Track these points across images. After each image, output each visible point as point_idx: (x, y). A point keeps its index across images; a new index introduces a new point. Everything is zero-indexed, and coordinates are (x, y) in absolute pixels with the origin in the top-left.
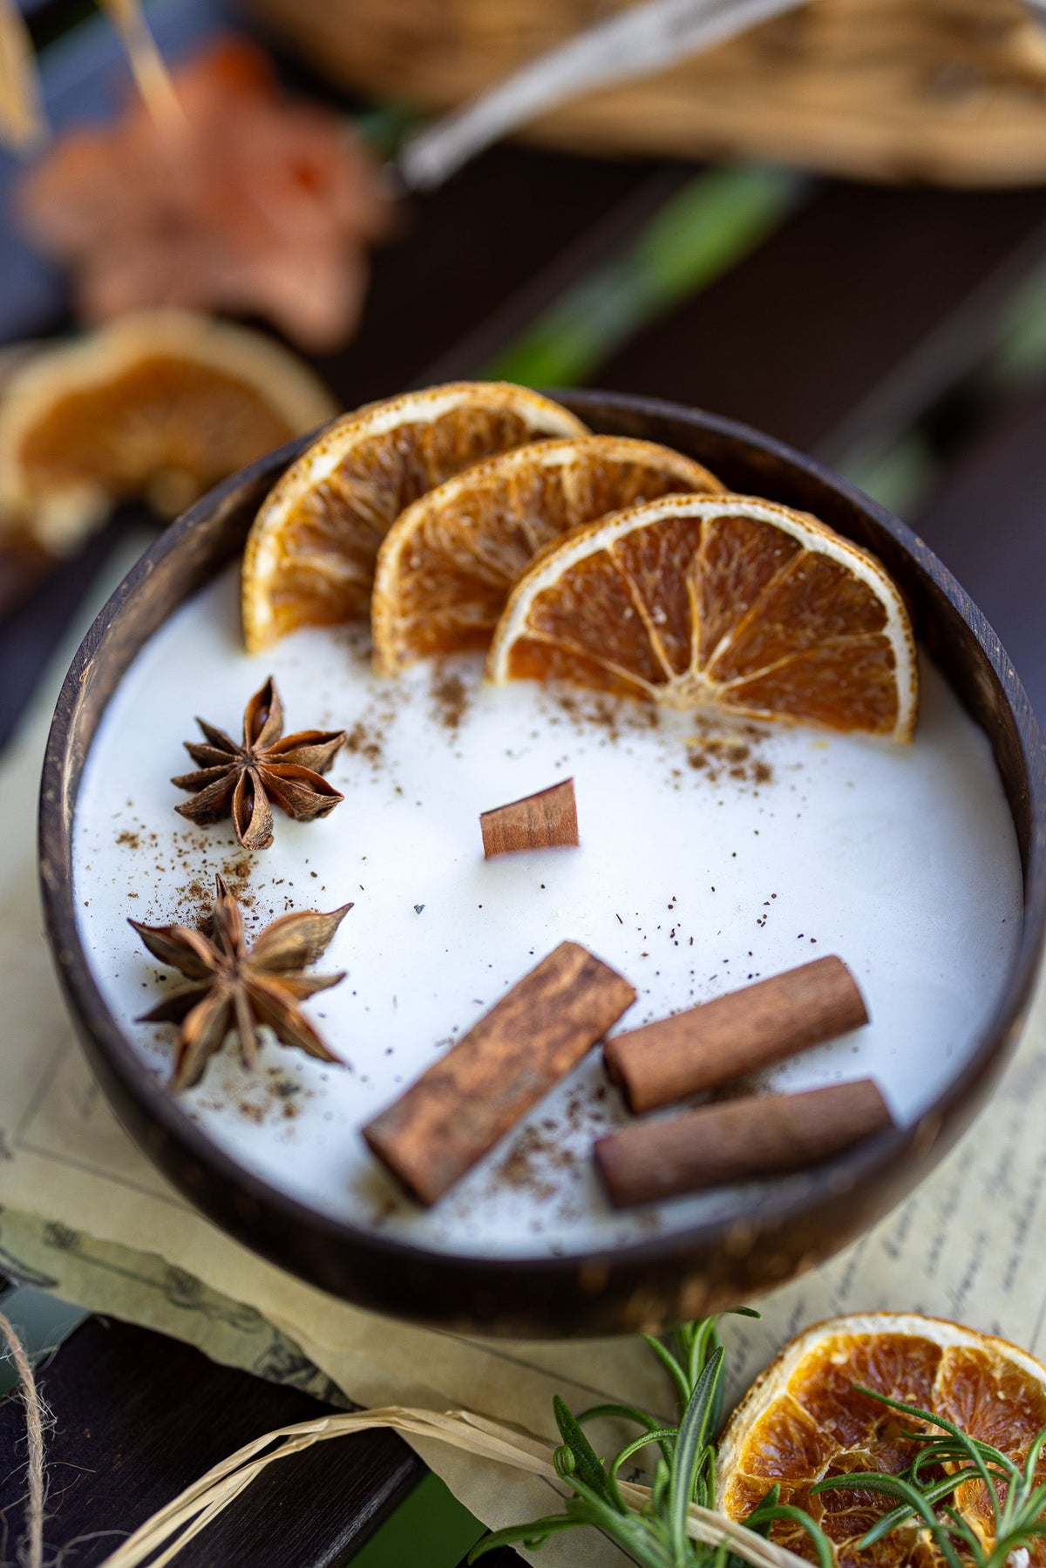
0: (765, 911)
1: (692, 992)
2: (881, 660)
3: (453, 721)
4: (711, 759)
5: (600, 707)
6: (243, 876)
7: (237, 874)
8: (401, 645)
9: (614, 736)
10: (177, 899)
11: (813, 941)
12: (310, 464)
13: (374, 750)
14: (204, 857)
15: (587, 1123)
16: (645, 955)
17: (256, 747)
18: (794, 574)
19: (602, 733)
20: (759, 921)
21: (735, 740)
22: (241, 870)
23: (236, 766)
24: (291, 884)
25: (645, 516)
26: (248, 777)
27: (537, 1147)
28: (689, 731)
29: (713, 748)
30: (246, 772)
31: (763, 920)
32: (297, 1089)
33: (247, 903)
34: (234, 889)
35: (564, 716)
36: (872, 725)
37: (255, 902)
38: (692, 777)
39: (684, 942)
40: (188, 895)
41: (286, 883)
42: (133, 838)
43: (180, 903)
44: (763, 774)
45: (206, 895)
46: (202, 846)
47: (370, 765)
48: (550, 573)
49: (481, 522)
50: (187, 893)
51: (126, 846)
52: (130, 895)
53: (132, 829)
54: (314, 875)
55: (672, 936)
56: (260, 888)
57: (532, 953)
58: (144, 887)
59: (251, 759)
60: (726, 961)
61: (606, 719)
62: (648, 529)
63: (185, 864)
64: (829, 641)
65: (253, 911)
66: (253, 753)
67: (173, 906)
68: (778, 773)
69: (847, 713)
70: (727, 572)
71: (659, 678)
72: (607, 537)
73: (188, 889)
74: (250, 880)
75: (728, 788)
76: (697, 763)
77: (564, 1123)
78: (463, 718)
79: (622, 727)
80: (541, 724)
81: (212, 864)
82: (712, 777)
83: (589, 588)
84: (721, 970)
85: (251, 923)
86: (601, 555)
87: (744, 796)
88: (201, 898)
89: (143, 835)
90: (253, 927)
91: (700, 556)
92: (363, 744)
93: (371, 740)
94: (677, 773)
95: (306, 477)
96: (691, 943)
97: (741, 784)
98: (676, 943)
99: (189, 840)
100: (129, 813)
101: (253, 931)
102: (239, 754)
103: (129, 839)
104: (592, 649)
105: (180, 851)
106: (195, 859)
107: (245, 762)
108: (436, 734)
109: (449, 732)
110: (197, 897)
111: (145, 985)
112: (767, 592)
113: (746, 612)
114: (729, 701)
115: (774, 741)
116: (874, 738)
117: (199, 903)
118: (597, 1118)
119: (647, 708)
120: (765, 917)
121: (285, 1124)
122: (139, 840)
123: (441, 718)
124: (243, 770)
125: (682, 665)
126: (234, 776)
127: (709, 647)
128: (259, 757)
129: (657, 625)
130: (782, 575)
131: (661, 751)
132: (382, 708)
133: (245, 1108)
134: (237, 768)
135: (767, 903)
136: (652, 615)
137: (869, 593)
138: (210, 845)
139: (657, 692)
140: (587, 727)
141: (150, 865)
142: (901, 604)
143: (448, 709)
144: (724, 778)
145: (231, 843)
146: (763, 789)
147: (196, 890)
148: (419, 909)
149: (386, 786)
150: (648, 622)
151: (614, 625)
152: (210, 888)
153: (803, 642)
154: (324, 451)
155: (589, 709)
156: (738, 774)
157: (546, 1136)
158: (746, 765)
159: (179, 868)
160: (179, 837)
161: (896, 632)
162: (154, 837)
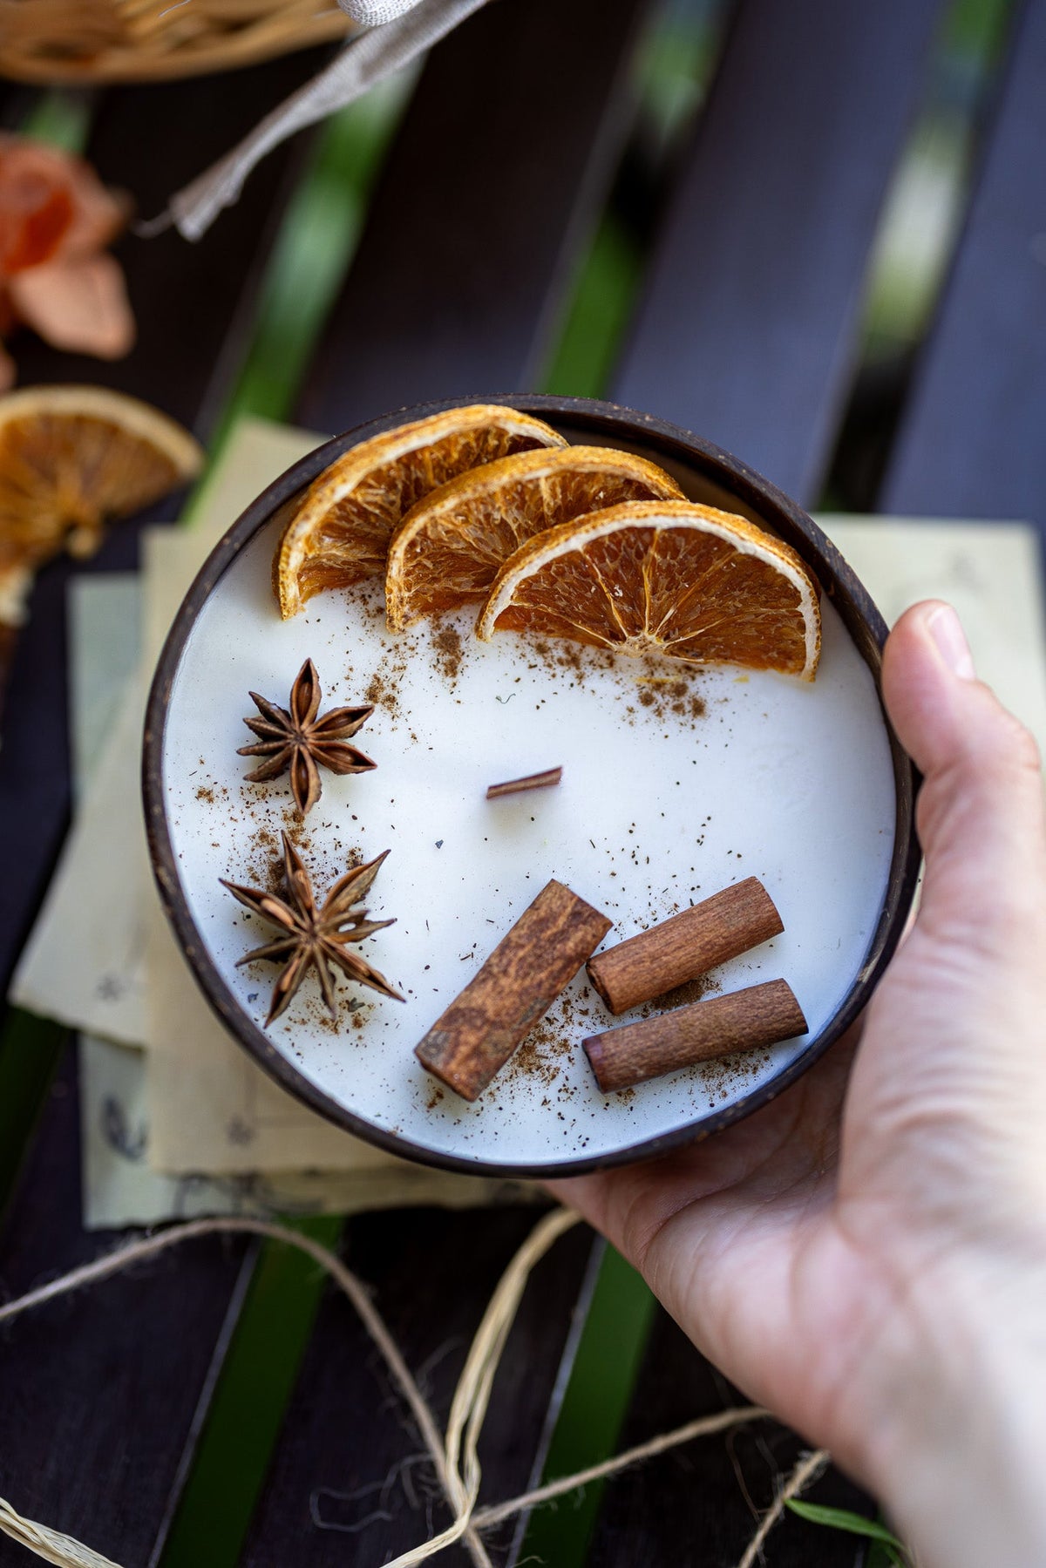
0: (704, 831)
1: (650, 905)
2: (794, 625)
3: (452, 669)
4: (657, 695)
5: (567, 650)
6: (299, 822)
7: (294, 820)
8: (406, 609)
9: (580, 677)
10: (251, 845)
11: (739, 856)
12: (333, 491)
13: (391, 700)
14: (266, 807)
15: (577, 1017)
16: (613, 874)
17: (304, 726)
18: (728, 564)
19: (570, 675)
20: (698, 841)
21: (675, 678)
22: (297, 817)
23: (289, 743)
24: (337, 827)
25: (608, 524)
26: (300, 754)
27: (542, 1039)
28: (640, 671)
29: (659, 686)
30: (299, 750)
31: (701, 840)
32: (363, 1005)
33: (305, 846)
34: (293, 833)
35: (539, 661)
36: (782, 666)
37: (311, 844)
38: (644, 712)
39: (642, 862)
40: (259, 841)
41: (333, 826)
42: (209, 794)
43: (253, 850)
44: (698, 709)
45: (272, 840)
46: (264, 796)
47: (389, 715)
48: (532, 566)
49: (472, 519)
50: (257, 840)
51: (203, 801)
52: (213, 845)
53: (207, 785)
54: (355, 818)
55: (633, 857)
56: (313, 831)
57: (528, 877)
58: (221, 835)
59: (301, 737)
60: (675, 876)
61: (574, 661)
62: (613, 535)
63: (252, 814)
64: (752, 609)
65: (311, 852)
66: (302, 732)
67: (248, 853)
68: (710, 707)
69: (764, 657)
70: (672, 562)
71: (616, 636)
72: (578, 541)
73: (257, 836)
74: (305, 824)
75: (672, 720)
76: (647, 700)
77: (562, 1019)
78: (460, 668)
79: (587, 670)
80: (521, 669)
81: (274, 813)
82: (659, 713)
83: (561, 573)
84: (671, 883)
85: (310, 863)
86: (573, 553)
87: (683, 728)
88: (269, 844)
89: (217, 790)
90: (312, 867)
91: (652, 551)
92: (382, 695)
93: (388, 691)
94: (631, 710)
95: (329, 500)
96: (648, 862)
97: (682, 719)
98: (637, 863)
99: (253, 791)
100: (202, 771)
101: (313, 871)
102: (291, 733)
103: (204, 794)
104: (562, 611)
105: (247, 803)
106: (260, 808)
107: (296, 739)
108: (440, 682)
109: (449, 680)
110: (265, 843)
111: (235, 923)
112: (706, 575)
113: (688, 589)
114: (672, 653)
115: (707, 677)
116: (785, 677)
117: (268, 848)
118: (585, 1013)
119: (606, 653)
120: (703, 837)
121: (355, 1033)
122: (213, 795)
123: (441, 667)
124: (296, 748)
125: (635, 627)
126: (289, 752)
127: (657, 616)
128: (307, 735)
129: (615, 598)
130: (719, 564)
131: (618, 690)
132: (393, 661)
133: (324, 1022)
134: (291, 746)
135: (704, 825)
136: (613, 591)
137: (786, 581)
138: (270, 795)
139: (614, 646)
140: (559, 670)
141: (225, 816)
142: (812, 589)
143: (447, 658)
144: (668, 712)
145: (287, 793)
146: (698, 722)
147: (263, 836)
148: (439, 844)
149: (403, 734)
150: (609, 596)
151: (581, 597)
152: (275, 834)
153: (732, 610)
154: (344, 481)
155: (559, 653)
156: (678, 708)
157: (548, 1029)
158: (684, 699)
159: (248, 817)
160: (245, 790)
161: (807, 610)
162: (225, 791)
